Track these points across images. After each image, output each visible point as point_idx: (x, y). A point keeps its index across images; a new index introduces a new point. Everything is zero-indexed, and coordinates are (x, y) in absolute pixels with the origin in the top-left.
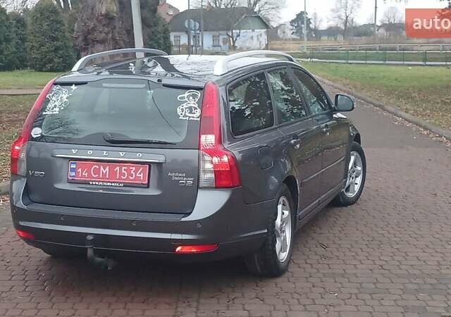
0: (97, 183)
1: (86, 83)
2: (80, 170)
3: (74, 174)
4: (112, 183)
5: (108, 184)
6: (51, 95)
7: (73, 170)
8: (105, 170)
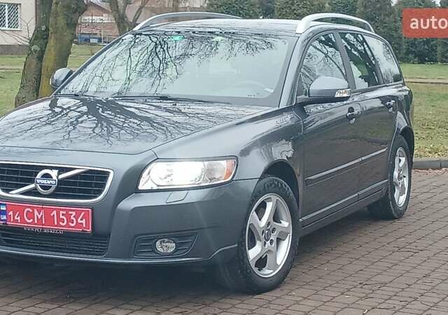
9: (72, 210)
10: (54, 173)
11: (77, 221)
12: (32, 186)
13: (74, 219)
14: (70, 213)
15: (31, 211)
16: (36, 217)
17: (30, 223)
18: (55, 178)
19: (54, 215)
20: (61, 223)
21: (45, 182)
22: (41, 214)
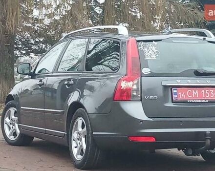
0: (192, 101)
1: (161, 40)
2: (180, 93)
3: (176, 96)
4: (201, 100)
5: (200, 101)
6: (142, 47)
7: (176, 94)
8: (195, 92)
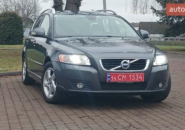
9: (137, 74)
10: (128, 61)
11: (139, 78)
12: (120, 66)
13: (138, 77)
14: (136, 75)
15: (121, 75)
16: (123, 78)
17: (120, 80)
18: (129, 63)
19: (130, 77)
20: (133, 79)
21: (125, 64)
22: (125, 76)
